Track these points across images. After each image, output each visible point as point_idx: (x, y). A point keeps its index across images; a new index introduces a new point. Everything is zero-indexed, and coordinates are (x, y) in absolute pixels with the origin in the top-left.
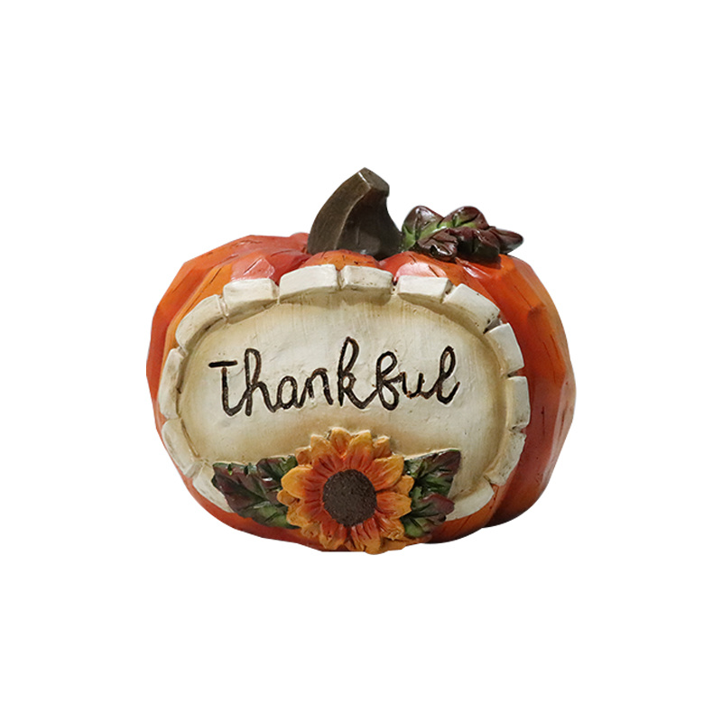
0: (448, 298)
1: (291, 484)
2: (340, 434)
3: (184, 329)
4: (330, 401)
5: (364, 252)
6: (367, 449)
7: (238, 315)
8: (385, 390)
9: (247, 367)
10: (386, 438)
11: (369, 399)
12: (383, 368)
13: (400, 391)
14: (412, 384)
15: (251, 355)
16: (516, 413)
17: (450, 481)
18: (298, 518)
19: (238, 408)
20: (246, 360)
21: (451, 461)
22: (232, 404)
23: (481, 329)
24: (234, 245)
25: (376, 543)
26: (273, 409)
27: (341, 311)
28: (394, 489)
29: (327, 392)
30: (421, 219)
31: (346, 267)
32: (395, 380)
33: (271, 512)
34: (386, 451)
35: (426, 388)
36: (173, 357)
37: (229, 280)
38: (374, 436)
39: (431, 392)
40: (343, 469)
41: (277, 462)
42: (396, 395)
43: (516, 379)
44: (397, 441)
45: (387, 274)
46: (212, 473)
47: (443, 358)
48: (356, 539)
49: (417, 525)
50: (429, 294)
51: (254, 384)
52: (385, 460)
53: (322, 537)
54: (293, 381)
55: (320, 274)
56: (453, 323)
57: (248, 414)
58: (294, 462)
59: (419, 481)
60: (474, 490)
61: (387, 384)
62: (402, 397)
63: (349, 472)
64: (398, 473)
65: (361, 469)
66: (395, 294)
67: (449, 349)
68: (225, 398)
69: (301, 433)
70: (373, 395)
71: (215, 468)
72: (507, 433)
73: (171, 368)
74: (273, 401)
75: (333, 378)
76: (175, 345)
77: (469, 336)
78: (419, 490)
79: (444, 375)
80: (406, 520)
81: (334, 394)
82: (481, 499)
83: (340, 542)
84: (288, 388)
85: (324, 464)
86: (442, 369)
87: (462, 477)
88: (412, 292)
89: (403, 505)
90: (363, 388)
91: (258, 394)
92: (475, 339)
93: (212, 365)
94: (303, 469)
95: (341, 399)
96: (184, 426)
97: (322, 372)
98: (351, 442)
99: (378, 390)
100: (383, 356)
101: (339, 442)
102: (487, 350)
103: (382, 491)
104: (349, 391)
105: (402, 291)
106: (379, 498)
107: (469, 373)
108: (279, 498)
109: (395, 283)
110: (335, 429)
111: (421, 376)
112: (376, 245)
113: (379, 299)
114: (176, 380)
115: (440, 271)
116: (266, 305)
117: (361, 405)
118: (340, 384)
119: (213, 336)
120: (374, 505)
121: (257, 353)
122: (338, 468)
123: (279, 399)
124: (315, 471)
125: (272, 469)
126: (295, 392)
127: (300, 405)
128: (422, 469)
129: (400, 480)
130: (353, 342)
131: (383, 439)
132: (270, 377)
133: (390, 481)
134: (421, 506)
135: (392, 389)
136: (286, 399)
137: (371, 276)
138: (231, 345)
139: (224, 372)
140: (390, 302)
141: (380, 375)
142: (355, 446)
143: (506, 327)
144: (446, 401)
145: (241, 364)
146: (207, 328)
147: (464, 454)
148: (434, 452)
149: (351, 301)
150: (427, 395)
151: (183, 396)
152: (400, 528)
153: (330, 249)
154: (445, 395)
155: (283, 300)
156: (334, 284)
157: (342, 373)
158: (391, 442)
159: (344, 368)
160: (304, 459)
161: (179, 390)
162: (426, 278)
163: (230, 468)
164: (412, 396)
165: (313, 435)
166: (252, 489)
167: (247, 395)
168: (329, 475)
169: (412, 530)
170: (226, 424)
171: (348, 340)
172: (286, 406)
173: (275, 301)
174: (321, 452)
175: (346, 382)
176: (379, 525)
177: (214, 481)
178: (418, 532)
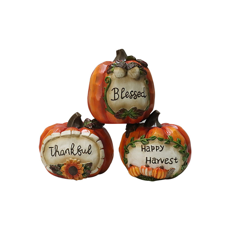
0: (90, 136)
1: (63, 168)
2: (71, 160)
3: (45, 141)
4: (70, 154)
5: (76, 127)
6: (76, 162)
7: (54, 139)
8: (79, 152)
9: (55, 148)
10: (79, 160)
11: (76, 154)
12: (79, 149)
13: (82, 152)
14: (84, 151)
15: (56, 146)
16: (102, 156)
17: (91, 168)
18: (64, 174)
19: (54, 155)
20: (55, 147)
21: (91, 164)
22: (53, 155)
23: (96, 141)
24: (54, 125)
25: (78, 178)
26: (60, 155)
27: (72, 139)
28: (81, 169)
29: (69, 153)
30: (87, 121)
31: (72, 131)
32: (81, 150)
33: (60, 173)
34: (79, 163)
35: (86, 152)
36: (43, 146)
37: (53, 133)
38: (77, 160)
39: (87, 152)
40: (72, 166)
41: (60, 165)
42: (81, 153)
43: (102, 150)
44: (81, 161)
45: (80, 132)
46: (50, 166)
47: (89, 146)
48: (74, 178)
49: (85, 175)
50: (87, 135)
51: (57, 151)
52: (79, 164)
53: (68, 177)
54: (63, 151)
55: (68, 132)
56: (91, 141)
57: (56, 156)
58: (63, 165)
59: (85, 168)
60: (95, 168)
61: (79, 151)
62: (82, 153)
63: (73, 166)
64: (81, 167)
65: (75, 166)
66: (81, 135)
67: (90, 145)
68: (52, 153)
69: (65, 160)
70: (77, 153)
71: (50, 165)
72: (100, 159)
73: (42, 148)
74: (60, 154)
75: (70, 150)
76: (43, 144)
77: (94, 143)
78: (85, 169)
79: (89, 150)
80: (83, 175)
81: (70, 153)
82: (96, 170)
83: (72, 178)
84: (62, 152)
85: (68, 165)
86: (89, 149)
87: (92, 167)
88: (84, 135)
89: (83, 172)
90: (75, 152)
91: (57, 153)
92: (95, 143)
93: (49, 148)
94: (65, 166)
95: (71, 154)
96: (45, 158)
97: (68, 149)
98: (73, 161)
99: (78, 152)
100: (79, 146)
101: (71, 161)
102: (97, 145)
103: (78, 170)
104: (73, 152)
105: (82, 135)
106: (78, 171)
107: (94, 149)
108: (61, 171)
109: (81, 133)
110: (70, 159)
111: (85, 150)
112: (79, 126)
113: (78, 136)
114: (43, 150)
115: (89, 131)
116: (59, 137)
117: (75, 155)
118: (71, 151)
119: (48, 143)
120: (77, 172)
121: (57, 146)
122: (71, 166)
123: (61, 154)
124: (67, 166)
125: (60, 166)
126: (63, 152)
127: (64, 155)
128: (85, 166)
129: (82, 168)
130: (73, 144)
131: (79, 161)
132: (59, 150)
133: (80, 168)
134: (85, 172)
135: (80, 152)
136: (62, 154)
137: (77, 132)
138: (52, 144)
139: (51, 149)
140: (80, 137)
141: (78, 150)
142: (74, 162)
143: (100, 141)
144: (90, 154)
145: (54, 148)
146: (49, 141)
147: (93, 163)
148: (88, 163)
149: (73, 137)
150: (86, 153)
151: (44, 153)
152: (82, 176)
153: (71, 127)
154: (89, 153)
155: (62, 136)
156: (70, 134)
157: (71, 149)
158: (80, 161)
159: (72, 148)
160: (65, 164)
161: (44, 152)
162: (87, 133)
163: (53, 165)
164: (84, 153)
165: (67, 160)
166: (56, 169)
167: (55, 153)
168: (69, 167)
169: (84, 176)
170: (52, 158)
171: (73, 143)
172: (62, 155)
173: (60, 137)
174: (68, 163)
175: (72, 151)
176: (78, 175)
177: (50, 168)
178: (85, 177)
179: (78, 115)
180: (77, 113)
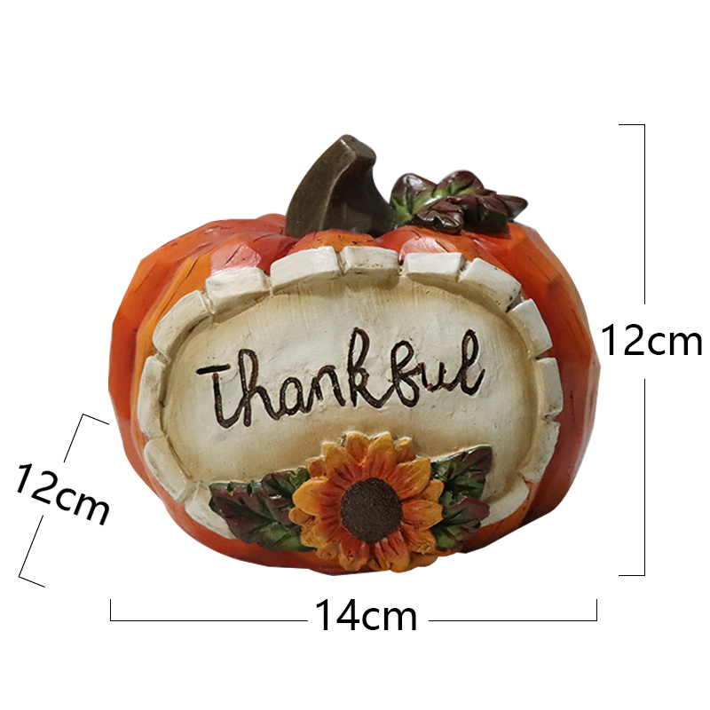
0: (464, 275)
1: (305, 498)
2: (357, 438)
3: (163, 332)
4: (342, 402)
6: (388, 452)
7: (226, 312)
8: (403, 385)
9: (242, 371)
10: (408, 439)
11: (386, 397)
12: (399, 360)
13: (420, 384)
14: (432, 378)
15: (246, 357)
16: (548, 399)
17: (483, 482)
18: (314, 538)
19: (235, 418)
20: (241, 363)
21: (483, 458)
22: (228, 413)
23: (503, 307)
25: (405, 560)
26: (276, 416)
27: (346, 299)
28: (422, 495)
29: (337, 393)
30: (410, 189)
31: (346, 248)
32: (413, 373)
33: (281, 534)
34: (408, 454)
35: (448, 379)
36: (153, 366)
37: (209, 274)
38: (395, 438)
39: (455, 382)
40: (364, 476)
41: (286, 476)
42: (416, 389)
43: (546, 361)
44: (420, 442)
45: (391, 252)
46: (209, 495)
47: (465, 343)
48: (380, 555)
49: (449, 535)
50: (443, 272)
51: (252, 389)
52: (409, 464)
53: (342, 557)
54: (297, 382)
55: (315, 259)
56: (471, 304)
57: (247, 423)
58: (305, 475)
59: (449, 485)
60: (508, 489)
61: (405, 377)
62: (423, 391)
63: (369, 481)
64: (426, 477)
65: (383, 477)
66: (403, 275)
67: (470, 333)
68: (218, 408)
69: (312, 444)
70: (390, 392)
71: (212, 489)
72: (540, 423)
73: (150, 378)
74: (276, 407)
75: (342, 376)
76: (152, 351)
77: (491, 317)
78: (449, 495)
79: (467, 363)
80: (437, 530)
81: (346, 394)
82: (518, 497)
83: (363, 561)
84: (291, 392)
85: (340, 474)
86: (464, 356)
87: (495, 476)
88: (422, 271)
89: (435, 514)
90: (378, 386)
91: (257, 401)
92: (497, 319)
93: (201, 371)
94: (317, 482)
95: (354, 399)
96: (171, 445)
97: (329, 370)
98: (370, 447)
99: (396, 385)
100: (398, 346)
101: (357, 448)
102: (511, 331)
103: (409, 499)
104: (362, 389)
105: (412, 270)
106: (405, 507)
107: (494, 360)
108: (291, 517)
109: (401, 263)
110: (350, 433)
111: (442, 366)
112: (367, 221)
113: (386, 282)
114: (158, 393)
115: (450, 245)
116: (257, 298)
117: (377, 404)
118: (351, 382)
119: (198, 339)
120: (400, 517)
121: (252, 354)
122: (355, 478)
123: (282, 404)
124: (331, 483)
125: (280, 486)
126: (300, 395)
127: (308, 409)
128: (451, 470)
129: (428, 485)
130: (362, 333)
131: (405, 440)
132: (270, 379)
133: (416, 488)
134: (453, 512)
135: (411, 383)
136: (291, 404)
137: (376, 257)
138: (222, 347)
139: (216, 378)
140: (400, 284)
141: (396, 368)
142: (374, 451)
143: (528, 304)
144: (471, 391)
145: (235, 367)
146: (190, 330)
147: (496, 450)
148: (462, 450)
149: (356, 287)
150: (450, 387)
151: (167, 410)
152: (432, 540)
154: (470, 385)
155: (278, 290)
156: (336, 268)
157: (352, 370)
158: (414, 443)
159: (354, 363)
160: (317, 469)
161: (162, 403)
162: (436, 255)
163: (230, 487)
164: (433, 389)
165: (325, 443)
166: (257, 510)
167: (245, 403)
168: (348, 487)
169: (445, 541)
170: (221, 438)
171: (357, 331)
172: (292, 412)
173: (267, 293)
174: (336, 462)
175: (358, 379)
176: (407, 540)
177: (212, 504)
178: (450, 542)
179: (354, 154)
180: (350, 139)
